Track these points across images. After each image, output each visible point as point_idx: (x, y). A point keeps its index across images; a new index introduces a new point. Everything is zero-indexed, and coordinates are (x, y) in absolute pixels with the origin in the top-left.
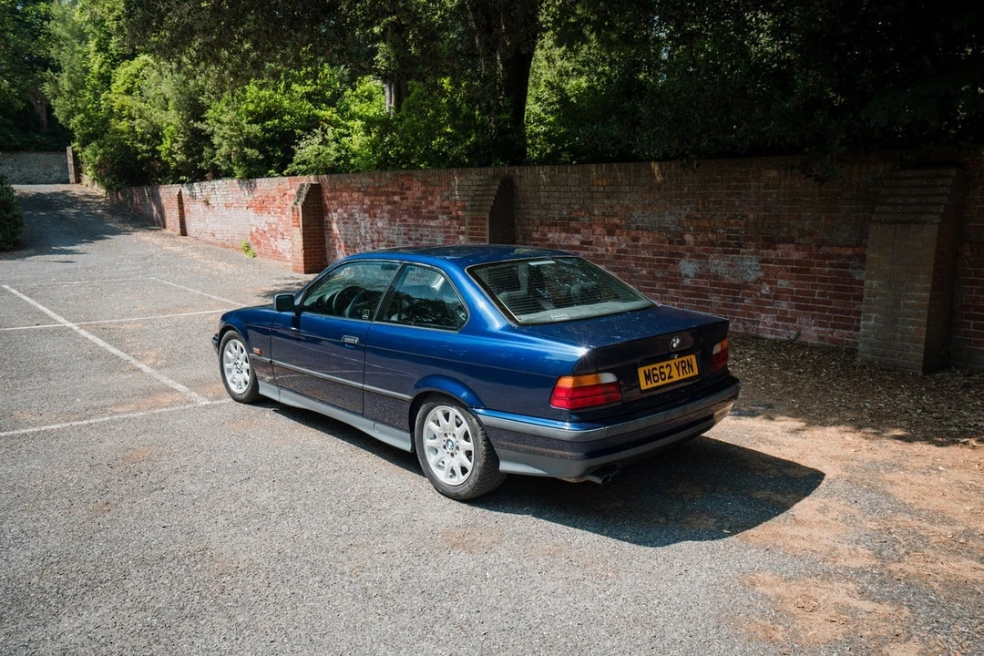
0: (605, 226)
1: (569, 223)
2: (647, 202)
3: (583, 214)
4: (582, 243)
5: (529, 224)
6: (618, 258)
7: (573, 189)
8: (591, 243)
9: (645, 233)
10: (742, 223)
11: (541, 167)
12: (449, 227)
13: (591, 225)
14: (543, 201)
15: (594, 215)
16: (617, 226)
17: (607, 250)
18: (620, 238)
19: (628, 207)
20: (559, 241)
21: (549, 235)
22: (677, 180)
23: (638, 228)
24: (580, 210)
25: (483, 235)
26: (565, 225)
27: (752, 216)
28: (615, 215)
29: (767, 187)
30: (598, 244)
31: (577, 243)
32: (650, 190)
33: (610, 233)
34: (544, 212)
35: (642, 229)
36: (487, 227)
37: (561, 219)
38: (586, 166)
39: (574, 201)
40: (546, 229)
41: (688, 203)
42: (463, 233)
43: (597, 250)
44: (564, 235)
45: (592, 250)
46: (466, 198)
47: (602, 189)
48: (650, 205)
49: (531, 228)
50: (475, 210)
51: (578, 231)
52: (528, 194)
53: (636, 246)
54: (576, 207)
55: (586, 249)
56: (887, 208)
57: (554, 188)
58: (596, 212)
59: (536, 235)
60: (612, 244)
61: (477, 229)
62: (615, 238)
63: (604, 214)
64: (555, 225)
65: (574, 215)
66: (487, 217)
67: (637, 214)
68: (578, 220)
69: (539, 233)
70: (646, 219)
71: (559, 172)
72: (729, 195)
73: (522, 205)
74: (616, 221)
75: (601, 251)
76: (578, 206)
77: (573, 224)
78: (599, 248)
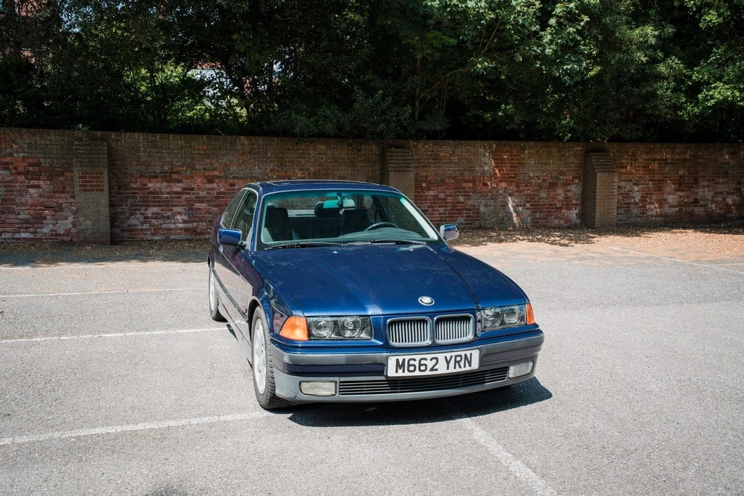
0: (206, 177)
1: (171, 177)
2: (241, 161)
3: (184, 169)
4: (185, 189)
5: (127, 177)
6: (217, 198)
7: (175, 151)
8: (193, 189)
9: (240, 181)
10: (306, 173)
11: (141, 134)
12: (11, 181)
13: (192, 176)
14: (143, 159)
15: (196, 170)
16: (218, 177)
17: (208, 193)
18: (220, 184)
19: (226, 165)
20: (160, 189)
21: (149, 185)
22: (263, 149)
23: (234, 178)
24: (182, 166)
25: (100, 186)
26: (167, 177)
27: (312, 169)
28: (215, 169)
29: (320, 154)
30: (199, 189)
31: (179, 190)
32: (243, 154)
33: (211, 181)
34: (143, 168)
35: (237, 178)
36: (106, 178)
37: (163, 172)
38: (188, 136)
39: (176, 160)
40: (145, 181)
41: (272, 162)
42: (33, 187)
43: (199, 194)
44: (166, 184)
45: (194, 194)
46: (40, 155)
47: (203, 152)
48: (243, 163)
49: (129, 180)
50: (86, 166)
51: (180, 181)
52: (126, 154)
53: (234, 190)
54: (178, 164)
55: (189, 194)
56: (392, 165)
57: (155, 150)
58: (198, 167)
59: (134, 186)
60: (213, 189)
61: (93, 182)
62: (215, 185)
63: (205, 169)
64: (156, 177)
65: (175, 170)
66: (106, 172)
67: (233, 169)
68: (180, 173)
69: (138, 183)
70: (240, 172)
71: (161, 138)
72: (299, 158)
73: (118, 163)
74: (216, 173)
75: (202, 194)
76: (181, 164)
77: (174, 176)
78: (200, 192)
